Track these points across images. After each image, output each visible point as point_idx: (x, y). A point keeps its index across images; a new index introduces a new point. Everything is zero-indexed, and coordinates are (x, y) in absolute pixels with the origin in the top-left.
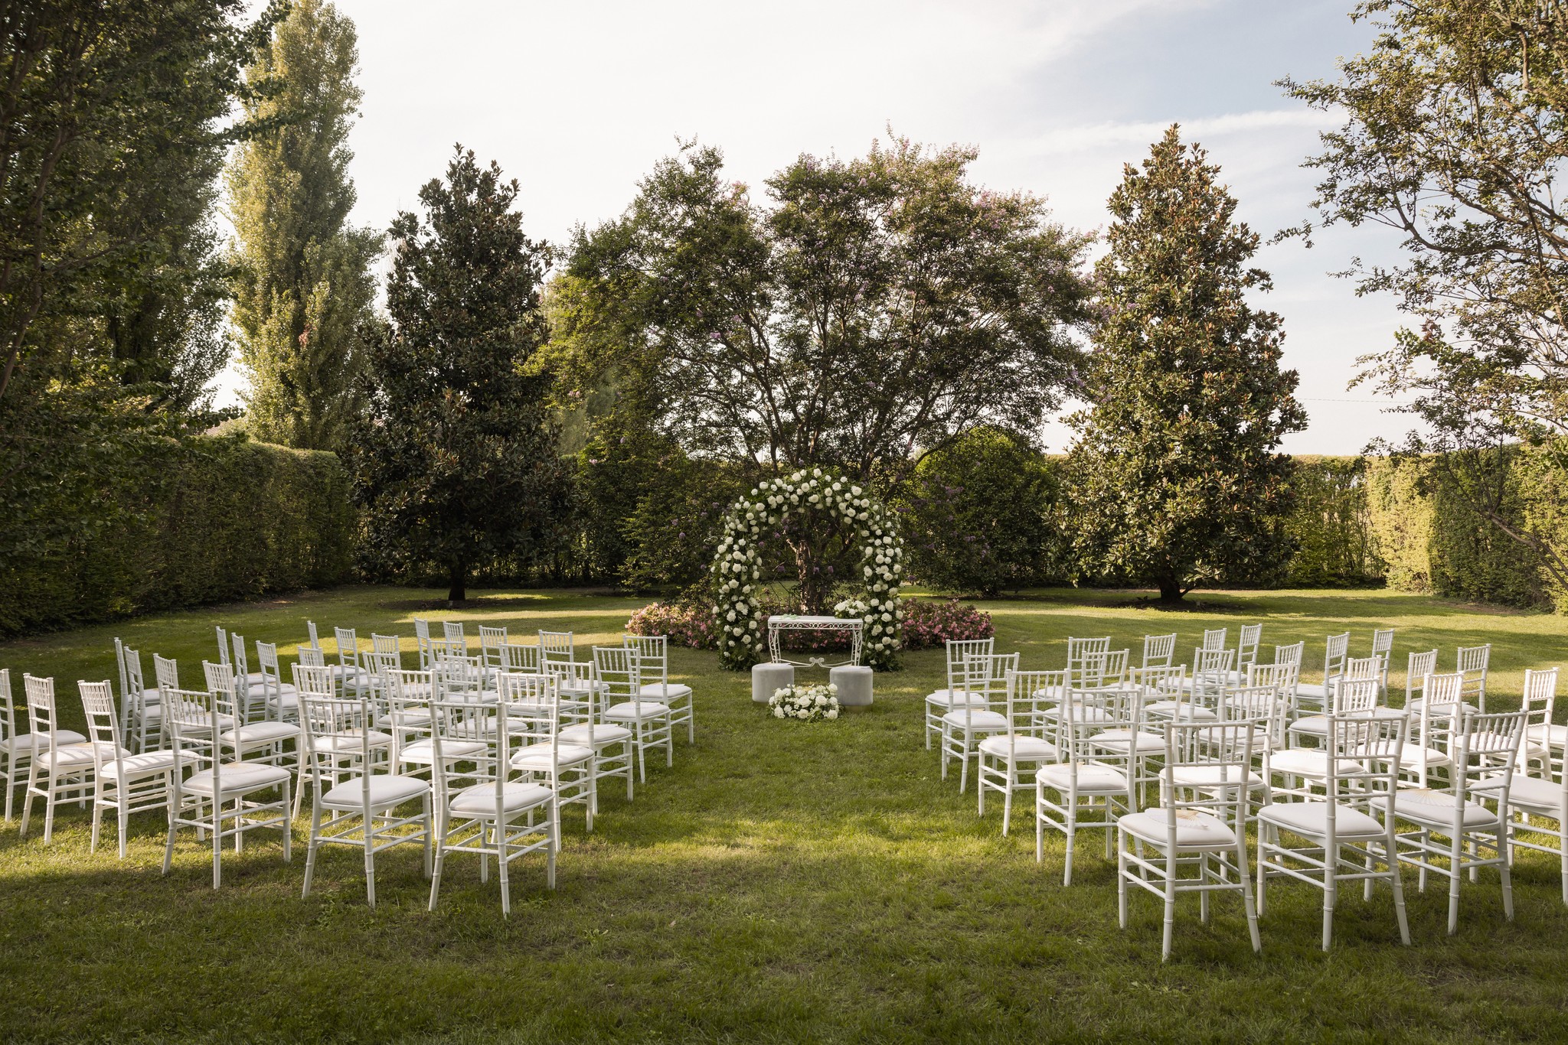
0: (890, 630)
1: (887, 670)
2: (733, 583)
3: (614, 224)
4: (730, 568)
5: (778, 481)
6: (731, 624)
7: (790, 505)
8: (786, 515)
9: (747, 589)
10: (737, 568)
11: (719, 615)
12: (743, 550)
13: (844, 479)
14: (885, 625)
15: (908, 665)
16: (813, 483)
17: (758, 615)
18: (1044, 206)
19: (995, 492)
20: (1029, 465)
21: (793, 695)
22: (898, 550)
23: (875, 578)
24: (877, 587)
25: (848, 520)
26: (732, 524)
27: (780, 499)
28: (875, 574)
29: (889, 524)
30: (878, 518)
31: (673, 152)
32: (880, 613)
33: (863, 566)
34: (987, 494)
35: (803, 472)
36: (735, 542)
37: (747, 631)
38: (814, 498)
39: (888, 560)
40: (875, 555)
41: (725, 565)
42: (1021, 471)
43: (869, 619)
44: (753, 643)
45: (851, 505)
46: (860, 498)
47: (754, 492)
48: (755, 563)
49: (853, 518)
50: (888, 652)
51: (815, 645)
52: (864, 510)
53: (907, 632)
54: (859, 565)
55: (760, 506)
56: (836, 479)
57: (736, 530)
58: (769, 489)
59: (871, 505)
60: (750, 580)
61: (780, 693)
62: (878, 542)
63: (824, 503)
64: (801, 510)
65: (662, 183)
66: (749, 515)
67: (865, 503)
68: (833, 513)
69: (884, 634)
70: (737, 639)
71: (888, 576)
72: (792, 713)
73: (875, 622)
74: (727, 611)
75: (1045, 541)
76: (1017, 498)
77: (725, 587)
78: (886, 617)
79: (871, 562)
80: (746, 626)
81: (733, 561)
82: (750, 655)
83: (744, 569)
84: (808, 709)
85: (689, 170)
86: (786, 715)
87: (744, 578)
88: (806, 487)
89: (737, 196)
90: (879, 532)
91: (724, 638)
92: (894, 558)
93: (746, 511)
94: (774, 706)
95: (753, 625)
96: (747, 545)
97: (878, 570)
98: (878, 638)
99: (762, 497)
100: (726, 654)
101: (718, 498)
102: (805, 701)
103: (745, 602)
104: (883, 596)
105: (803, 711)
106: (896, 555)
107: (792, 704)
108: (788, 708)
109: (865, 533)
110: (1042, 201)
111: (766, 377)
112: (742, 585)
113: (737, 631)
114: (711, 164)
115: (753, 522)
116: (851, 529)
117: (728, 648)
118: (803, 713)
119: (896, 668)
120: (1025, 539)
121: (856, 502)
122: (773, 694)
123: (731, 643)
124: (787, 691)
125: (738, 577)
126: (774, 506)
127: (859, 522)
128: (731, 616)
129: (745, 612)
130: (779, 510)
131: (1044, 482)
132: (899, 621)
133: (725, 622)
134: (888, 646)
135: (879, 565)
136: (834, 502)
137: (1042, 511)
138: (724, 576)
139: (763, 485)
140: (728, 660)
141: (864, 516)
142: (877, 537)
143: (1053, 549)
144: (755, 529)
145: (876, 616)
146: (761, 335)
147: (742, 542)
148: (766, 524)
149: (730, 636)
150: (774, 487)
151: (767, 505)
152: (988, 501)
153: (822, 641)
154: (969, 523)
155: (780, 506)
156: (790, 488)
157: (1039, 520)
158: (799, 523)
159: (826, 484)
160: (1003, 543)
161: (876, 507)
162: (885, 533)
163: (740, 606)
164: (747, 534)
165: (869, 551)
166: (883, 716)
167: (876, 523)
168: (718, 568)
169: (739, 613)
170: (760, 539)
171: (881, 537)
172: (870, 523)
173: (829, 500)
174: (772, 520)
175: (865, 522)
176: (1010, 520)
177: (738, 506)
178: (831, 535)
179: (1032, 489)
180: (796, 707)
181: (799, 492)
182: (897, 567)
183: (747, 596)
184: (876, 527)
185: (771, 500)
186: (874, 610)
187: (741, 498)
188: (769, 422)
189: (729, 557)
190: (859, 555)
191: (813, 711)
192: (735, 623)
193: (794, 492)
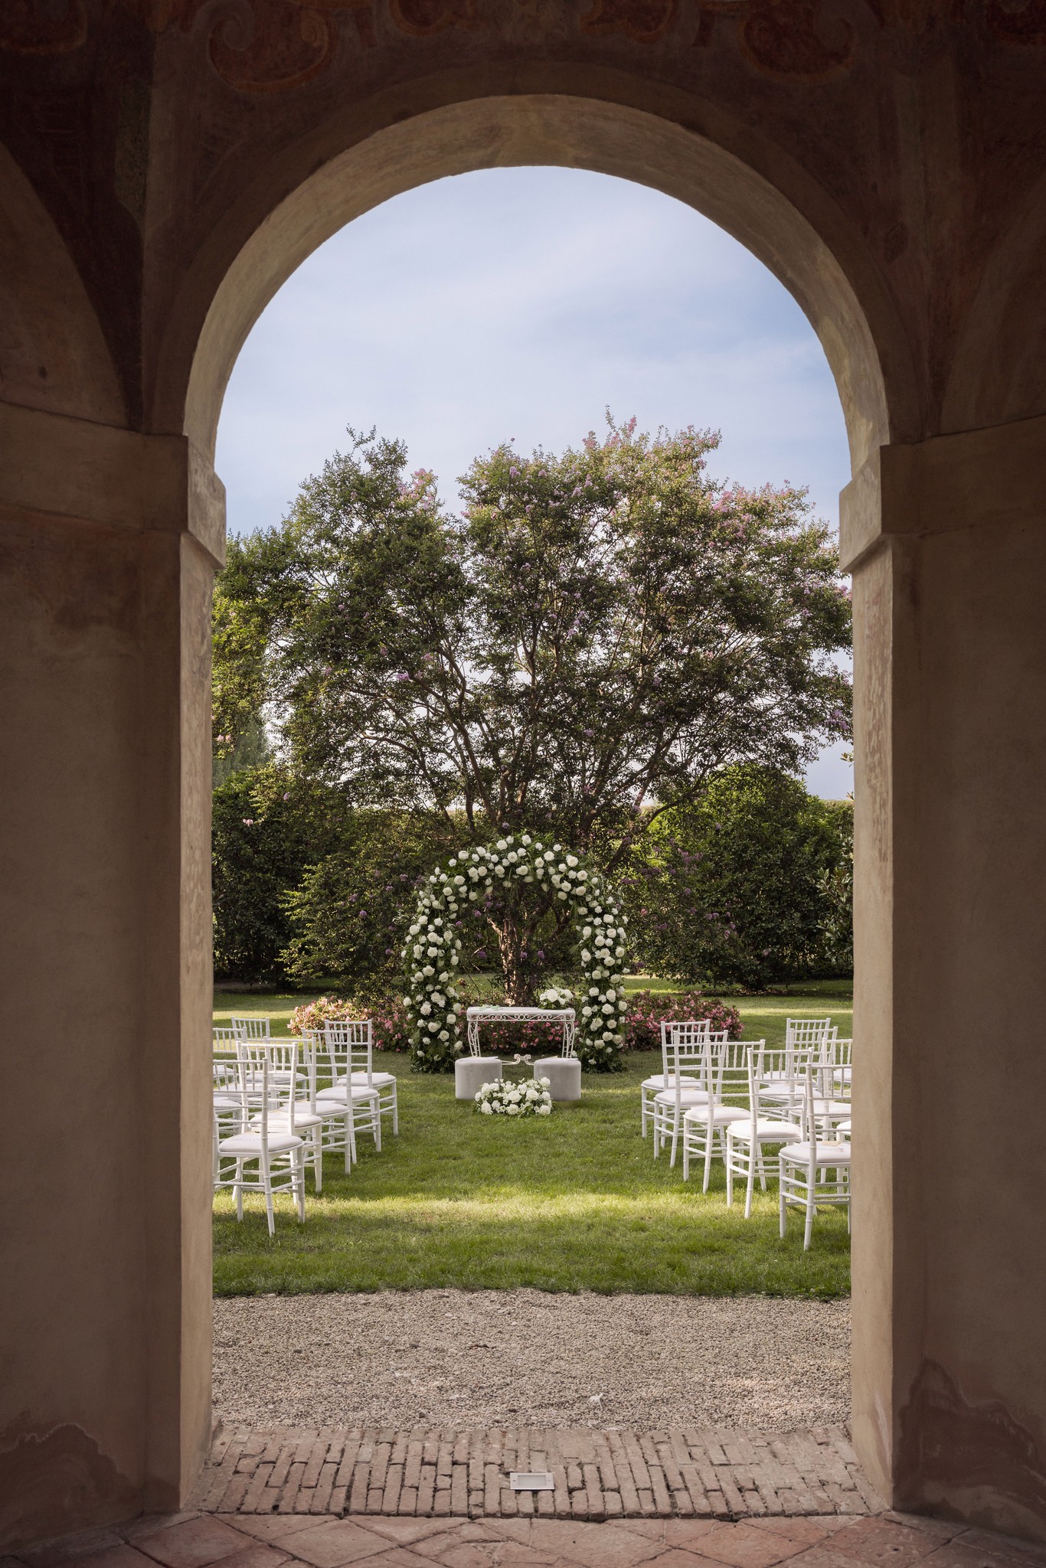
0: (612, 1024)
1: (609, 1071)
2: (429, 970)
3: (274, 533)
4: (424, 953)
5: (480, 850)
6: (426, 1018)
7: (495, 877)
8: (489, 890)
9: (444, 976)
10: (432, 952)
11: (412, 1007)
12: (439, 931)
13: (557, 847)
14: (606, 1017)
15: (634, 1066)
16: (522, 852)
17: (457, 1007)
18: (804, 500)
19: (758, 853)
20: (802, 818)
21: (501, 1090)
22: (621, 930)
23: (595, 963)
24: (597, 974)
25: (562, 896)
26: (426, 900)
27: (483, 871)
28: (594, 959)
29: (611, 900)
30: (597, 892)
31: (346, 447)
32: (600, 1004)
33: (580, 949)
34: (747, 856)
35: (510, 839)
36: (430, 921)
37: (445, 1026)
38: (522, 870)
39: (610, 942)
40: (594, 936)
41: (417, 949)
42: (793, 825)
43: (587, 1011)
44: (451, 1040)
45: (565, 878)
46: (577, 869)
47: (452, 862)
48: (453, 946)
49: (568, 893)
50: (609, 1050)
51: (524, 1045)
52: (581, 883)
53: (634, 1029)
54: (575, 948)
55: (459, 879)
56: (548, 846)
57: (431, 908)
58: (470, 858)
59: (590, 878)
60: (448, 966)
61: (486, 1087)
62: (597, 921)
63: (535, 875)
64: (507, 884)
65: (333, 485)
66: (447, 890)
67: (582, 875)
68: (545, 887)
69: (605, 1028)
70: (433, 1036)
71: (609, 961)
72: (500, 1109)
73: (594, 1015)
74: (421, 1003)
75: (823, 919)
76: (787, 863)
77: (419, 974)
78: (608, 1009)
79: (590, 944)
80: (443, 1020)
81: (428, 944)
82: (448, 1055)
83: (441, 953)
84: (518, 1104)
85: (366, 469)
86: (495, 1111)
87: (441, 964)
88: (513, 857)
89: (422, 492)
90: (599, 910)
91: (417, 1034)
92: (616, 940)
93: (442, 885)
94: (481, 1102)
95: (451, 1019)
96: (444, 925)
97: (598, 954)
98: (599, 1033)
99: (462, 869)
100: (420, 1053)
101: (405, 868)
102: (515, 1096)
103: (441, 992)
104: (603, 985)
105: (513, 1107)
106: (618, 936)
107: (501, 1100)
108: (496, 1104)
109: (583, 910)
110: (803, 494)
111: (461, 716)
112: (438, 972)
113: (433, 1026)
114: (391, 462)
115: (451, 899)
116: (565, 905)
117: (422, 1047)
118: (512, 1109)
119: (619, 1069)
120: (797, 915)
121: (572, 874)
122: (479, 1089)
123: (426, 1040)
124: (495, 1086)
125: (434, 962)
126: (476, 879)
127: (575, 897)
128: (426, 1009)
129: (442, 1003)
130: (480, 885)
131: (822, 839)
132: (624, 1014)
133: (419, 1015)
134: (610, 1043)
135: (599, 948)
136: (546, 873)
137: (817, 878)
138: (417, 961)
139: (463, 855)
140: (422, 1061)
141: (580, 890)
142: (596, 915)
143: (833, 928)
144: (454, 907)
145: (596, 1008)
146: (453, 665)
147: (438, 921)
148: (467, 900)
149: (425, 1032)
150: (476, 857)
151: (468, 878)
152: (750, 864)
153: (531, 1040)
154: (723, 893)
155: (482, 879)
156: (495, 858)
157: (815, 890)
158: (504, 899)
159: (537, 854)
160: (768, 921)
161: (595, 880)
162: (606, 910)
163: (436, 997)
164: (444, 912)
165: (587, 931)
166: (600, 1111)
167: (595, 898)
168: (410, 953)
169: (434, 1005)
170: (458, 918)
171: (601, 915)
172: (589, 898)
173: (540, 872)
174: (473, 896)
175: (583, 898)
176: (777, 889)
177: (433, 879)
178: (542, 913)
179: (807, 849)
180: (505, 1102)
181: (505, 862)
182: (620, 951)
183: (445, 985)
184: (595, 903)
185: (472, 872)
186: (594, 1001)
187: (437, 870)
188: (464, 771)
189: (423, 939)
190: (576, 937)
191: (524, 1106)
192: (430, 1017)
193: (499, 863)
